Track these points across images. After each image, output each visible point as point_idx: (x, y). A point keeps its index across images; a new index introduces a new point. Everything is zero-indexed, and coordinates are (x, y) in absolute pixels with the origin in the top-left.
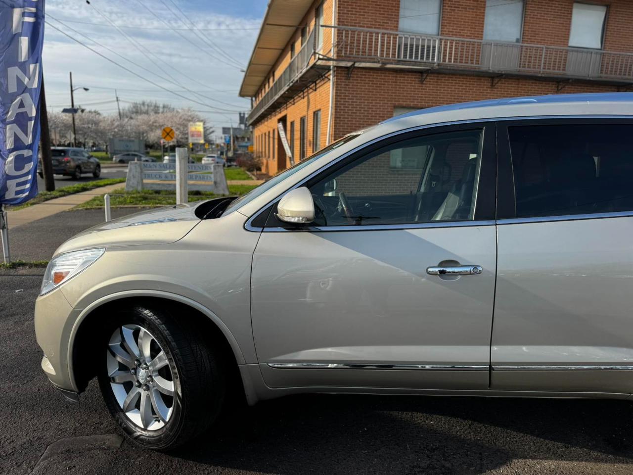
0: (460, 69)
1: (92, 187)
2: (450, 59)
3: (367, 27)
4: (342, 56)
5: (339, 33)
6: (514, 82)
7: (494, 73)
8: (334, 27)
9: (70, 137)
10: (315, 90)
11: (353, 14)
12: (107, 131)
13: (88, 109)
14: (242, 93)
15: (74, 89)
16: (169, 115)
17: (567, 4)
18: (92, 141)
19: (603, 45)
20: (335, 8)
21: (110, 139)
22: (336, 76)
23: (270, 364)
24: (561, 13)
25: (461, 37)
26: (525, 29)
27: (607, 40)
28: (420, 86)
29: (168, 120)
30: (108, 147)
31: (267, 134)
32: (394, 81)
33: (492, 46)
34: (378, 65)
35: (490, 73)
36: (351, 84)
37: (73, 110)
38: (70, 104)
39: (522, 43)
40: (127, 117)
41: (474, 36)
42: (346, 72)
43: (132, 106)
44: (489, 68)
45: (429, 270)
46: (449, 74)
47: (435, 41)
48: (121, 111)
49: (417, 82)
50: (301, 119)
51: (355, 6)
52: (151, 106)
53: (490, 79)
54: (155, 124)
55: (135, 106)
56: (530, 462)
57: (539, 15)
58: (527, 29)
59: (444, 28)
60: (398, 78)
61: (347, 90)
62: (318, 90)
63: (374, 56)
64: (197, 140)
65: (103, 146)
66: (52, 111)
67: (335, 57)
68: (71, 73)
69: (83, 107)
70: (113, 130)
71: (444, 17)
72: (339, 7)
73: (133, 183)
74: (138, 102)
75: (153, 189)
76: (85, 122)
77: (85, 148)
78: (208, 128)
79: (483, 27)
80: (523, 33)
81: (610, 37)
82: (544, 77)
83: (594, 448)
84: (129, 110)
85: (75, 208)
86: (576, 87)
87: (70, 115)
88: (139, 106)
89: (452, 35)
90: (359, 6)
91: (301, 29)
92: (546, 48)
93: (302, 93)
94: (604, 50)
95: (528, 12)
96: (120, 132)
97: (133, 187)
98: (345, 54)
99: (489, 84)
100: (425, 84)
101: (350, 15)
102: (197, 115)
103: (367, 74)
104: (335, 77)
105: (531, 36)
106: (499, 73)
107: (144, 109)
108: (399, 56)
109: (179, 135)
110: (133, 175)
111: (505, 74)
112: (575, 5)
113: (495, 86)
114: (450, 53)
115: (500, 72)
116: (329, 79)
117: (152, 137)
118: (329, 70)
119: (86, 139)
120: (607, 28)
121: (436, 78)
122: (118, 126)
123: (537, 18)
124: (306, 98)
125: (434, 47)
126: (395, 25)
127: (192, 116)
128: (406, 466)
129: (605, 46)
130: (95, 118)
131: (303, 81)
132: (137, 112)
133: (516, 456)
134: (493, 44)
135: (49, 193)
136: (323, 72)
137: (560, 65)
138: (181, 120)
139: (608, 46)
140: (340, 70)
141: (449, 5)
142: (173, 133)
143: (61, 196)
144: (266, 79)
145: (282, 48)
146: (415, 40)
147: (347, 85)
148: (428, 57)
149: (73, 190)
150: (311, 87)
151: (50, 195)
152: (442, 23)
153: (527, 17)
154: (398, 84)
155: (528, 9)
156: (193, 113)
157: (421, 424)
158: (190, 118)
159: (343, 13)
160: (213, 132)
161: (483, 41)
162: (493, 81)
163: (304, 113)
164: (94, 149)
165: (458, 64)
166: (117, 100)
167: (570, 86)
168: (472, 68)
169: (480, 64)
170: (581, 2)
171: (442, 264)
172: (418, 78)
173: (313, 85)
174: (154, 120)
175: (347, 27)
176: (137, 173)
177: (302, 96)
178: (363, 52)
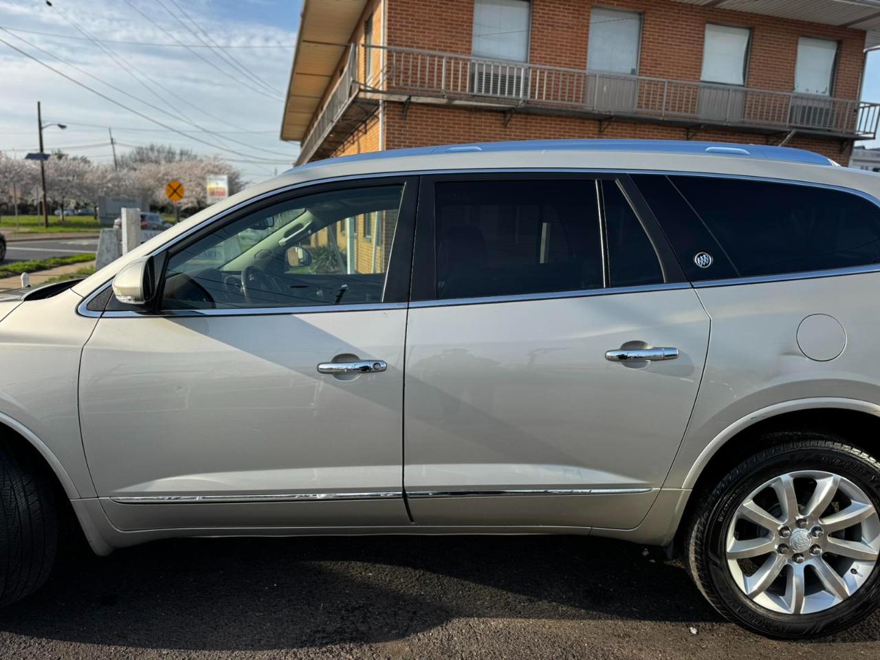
0: (554, 108)
1: (52, 265)
2: (540, 94)
3: (429, 48)
4: (393, 88)
5: (390, 56)
6: (630, 127)
7: (600, 114)
8: (383, 48)
9: (37, 195)
10: (365, 133)
11: (409, 31)
12: (96, 187)
14: (284, 135)
15: (43, 125)
16: (187, 164)
17: (697, 25)
18: (74, 201)
19: (746, 80)
20: (384, 22)
21: (100, 197)
22: (387, 114)
23: (114, 498)
24: (690, 36)
25: (558, 65)
26: (643, 57)
27: (751, 73)
28: (502, 131)
29: (185, 173)
30: (98, 209)
32: (467, 122)
33: (597, 78)
34: (443, 101)
35: (594, 114)
36: (407, 126)
37: (41, 156)
38: (38, 147)
39: (639, 75)
40: (127, 166)
41: (575, 65)
42: (401, 110)
43: (135, 152)
44: (593, 107)
45: (321, 366)
46: (541, 115)
47: (519, 69)
48: (119, 158)
49: (498, 125)
51: (412, 19)
52: (163, 152)
53: (597, 122)
54: (166, 177)
55: (140, 151)
56: (473, 621)
57: (661, 38)
58: (645, 57)
59: (534, 53)
60: (473, 119)
61: (402, 134)
62: (368, 133)
63: (437, 87)
64: (218, 199)
65: (91, 207)
66: (15, 157)
67: (385, 89)
68: (39, 104)
69: (61, 152)
70: (105, 185)
71: (534, 38)
72: (389, 20)
74: (144, 146)
76: (64, 173)
77: (63, 210)
78: (243, 183)
79: (586, 52)
80: (641, 62)
81: (754, 71)
82: (668, 121)
83: (568, 601)
84: (130, 157)
86: (712, 135)
87: (39, 162)
88: (145, 151)
89: (545, 62)
90: (416, 20)
92: (669, 82)
93: (352, 137)
94: (747, 87)
95: (646, 34)
96: (117, 189)
98: (396, 84)
99: (597, 129)
100: (509, 128)
101: (404, 32)
102: (226, 165)
103: (430, 112)
104: (386, 116)
105: (651, 67)
106: (606, 115)
107: (153, 156)
108: (472, 89)
109: (200, 193)
110: (107, 249)
111: (614, 116)
112: (708, 26)
113: (603, 131)
114: (541, 87)
115: (608, 113)
116: (379, 119)
117: (161, 196)
118: (378, 106)
119: (63, 197)
120: (750, 58)
121: (524, 120)
122: (112, 179)
123: (658, 43)
124: (356, 143)
125: (519, 78)
126: (467, 47)
127: (220, 167)
128: (307, 631)
129: (748, 81)
130: (79, 167)
131: (347, 120)
132: (142, 161)
133: (460, 614)
134: (598, 76)
136: (372, 109)
137: (682, 104)
138: (204, 172)
139: (752, 82)
140: (392, 105)
141: (540, 22)
142: (182, 191)
144: (315, 115)
145: (331, 74)
146: (492, 67)
147: (402, 127)
148: (510, 92)
150: (361, 128)
152: (531, 45)
153: (645, 41)
154: (473, 127)
155: (646, 31)
156: (221, 162)
157: (354, 578)
158: (216, 170)
159: (395, 29)
161: (587, 72)
162: (601, 124)
164: (80, 211)
165: (551, 101)
166: (112, 143)
167: (703, 134)
168: (571, 107)
169: (583, 102)
170: (717, 24)
171: (337, 359)
172: (499, 120)
173: (363, 126)
174: (165, 172)
175: (398, 48)
176: (113, 245)
177: (352, 141)
178: (421, 83)
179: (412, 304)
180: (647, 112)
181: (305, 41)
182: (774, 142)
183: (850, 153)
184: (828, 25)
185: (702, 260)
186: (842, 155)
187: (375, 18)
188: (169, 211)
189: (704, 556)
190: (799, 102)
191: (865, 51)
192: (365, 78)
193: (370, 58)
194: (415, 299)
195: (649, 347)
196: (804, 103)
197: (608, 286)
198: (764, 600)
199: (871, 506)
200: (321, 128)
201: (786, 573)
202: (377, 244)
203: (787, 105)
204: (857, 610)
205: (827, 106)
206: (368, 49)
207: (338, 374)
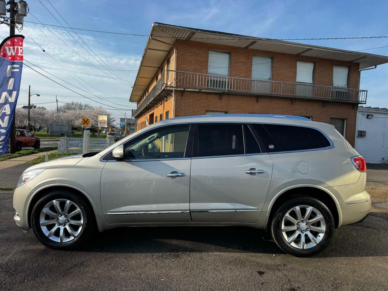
0: (239, 93)
2: (234, 88)
3: (192, 71)
4: (178, 85)
5: (177, 74)
6: (269, 99)
7: (257, 95)
8: (175, 71)
9: (26, 123)
10: (167, 101)
11: (184, 65)
13: (38, 106)
14: (131, 100)
15: (31, 95)
16: (88, 110)
17: (294, 61)
18: (39, 125)
19: (314, 81)
20: (175, 61)
21: (50, 124)
22: (176, 95)
23: (108, 213)
24: (291, 66)
25: (240, 77)
28: (219, 101)
29: (87, 114)
30: (49, 129)
31: (144, 122)
32: (206, 98)
33: (256, 81)
34: (198, 90)
35: (255, 95)
36: (183, 99)
38: (28, 103)
39: (272, 80)
40: (62, 111)
41: (247, 77)
42: (181, 93)
43: (66, 105)
44: (254, 92)
45: (167, 175)
46: (234, 95)
47: (226, 79)
48: (59, 108)
49: (218, 99)
50: (160, 115)
51: (185, 61)
52: (78, 105)
55: (68, 104)
57: (280, 66)
58: (274, 73)
59: (231, 72)
60: (208, 97)
61: (181, 102)
62: (168, 101)
63: (195, 85)
64: (103, 125)
65: (46, 128)
67: (175, 86)
68: (30, 86)
69: (35, 105)
70: (53, 119)
71: (231, 67)
72: (177, 61)
73: (62, 149)
75: (73, 152)
76: (36, 114)
78: (111, 119)
79: (251, 72)
80: (272, 75)
81: (316, 78)
82: (283, 97)
84: (64, 106)
85: (27, 162)
86: (301, 102)
87: (27, 110)
88: (70, 105)
89: (236, 76)
90: (187, 61)
91: (160, 69)
92: (283, 83)
93: (161, 102)
94: (314, 84)
95: (274, 65)
96: (57, 120)
97: (62, 152)
98: (180, 84)
99: (256, 100)
100: (222, 100)
101: (182, 65)
102: (104, 111)
103: (192, 94)
105: (276, 77)
107: (73, 106)
108: (208, 86)
109: (93, 122)
110: (62, 145)
111: (263, 95)
112: (297, 62)
113: (258, 101)
114: (234, 85)
115: (260, 94)
116: (172, 96)
117: (76, 123)
118: (172, 92)
119: (35, 124)
120: (315, 74)
121: (228, 97)
122: (56, 116)
123: (279, 68)
124: (163, 104)
125: (225, 82)
126: (206, 71)
130: (43, 111)
131: (160, 96)
132: (69, 109)
135: (12, 154)
136: (169, 93)
137: (289, 91)
138: (95, 114)
139: (316, 82)
140: (178, 92)
141: (234, 61)
142: (89, 122)
143: (19, 156)
144: (145, 93)
146: (215, 78)
147: (181, 99)
148: (222, 87)
149: (27, 153)
150: (164, 99)
151: (12, 155)
152: (230, 70)
154: (208, 99)
156: (102, 110)
158: (100, 113)
159: (179, 64)
160: (114, 121)
161: (252, 79)
162: (257, 98)
163: (162, 113)
165: (238, 90)
166: (57, 102)
167: (298, 102)
168: (246, 92)
169: (250, 90)
170: (301, 61)
171: (172, 173)
172: (218, 97)
173: (166, 98)
174: (78, 113)
175: (180, 71)
176: (65, 144)
177: (161, 104)
178: (189, 83)
179: (192, 158)
180: (275, 94)
181: (143, 66)
182: (326, 105)
183: (357, 109)
184: (344, 61)
185: (272, 147)
186: (354, 110)
187: (171, 59)
188: (78, 130)
189: (275, 230)
190: (334, 90)
191: (360, 70)
192: (167, 80)
193: (169, 74)
194: (193, 157)
195: (257, 170)
196: (337, 90)
197: (246, 154)
198: (293, 244)
199: (322, 216)
200: (148, 98)
201: (299, 236)
202: (171, 143)
203: (330, 91)
204: (320, 247)
205: (346, 91)
206: (168, 72)
207: (172, 177)
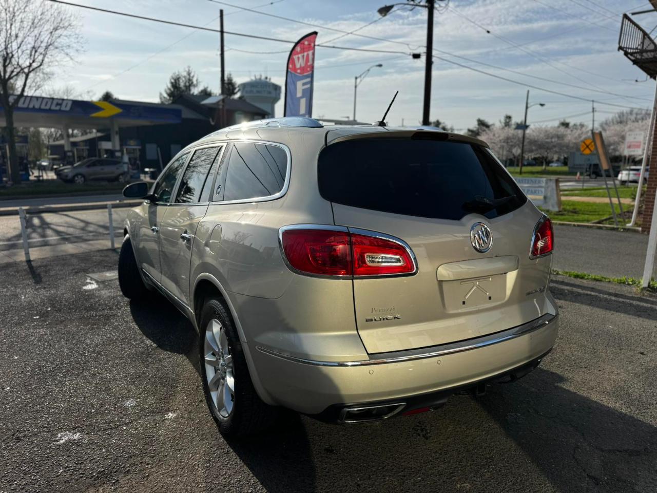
12: (572, 145)
15: (529, 106)
37: (524, 126)
55: (621, 115)
64: (634, 151)
74: (624, 111)
88: (625, 115)
107: (632, 117)
119: (548, 153)
166: (593, 111)
